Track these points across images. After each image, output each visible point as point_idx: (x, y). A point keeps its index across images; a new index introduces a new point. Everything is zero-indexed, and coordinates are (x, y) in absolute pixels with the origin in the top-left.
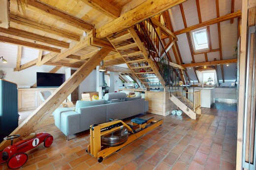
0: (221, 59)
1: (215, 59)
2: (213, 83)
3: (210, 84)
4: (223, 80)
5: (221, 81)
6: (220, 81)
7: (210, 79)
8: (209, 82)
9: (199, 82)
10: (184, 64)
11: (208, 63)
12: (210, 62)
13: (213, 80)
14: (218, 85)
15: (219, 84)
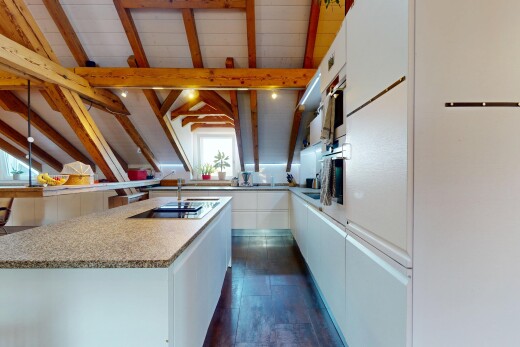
0: (253, 64)
1: (230, 59)
2: (230, 173)
3: (222, 175)
4: (257, 161)
5: (250, 166)
6: (246, 165)
7: (219, 157)
8: (219, 169)
9: (187, 169)
10: (91, 64)
11: (200, 73)
12: (212, 71)
13: (230, 162)
14: (241, 181)
15: (246, 176)
